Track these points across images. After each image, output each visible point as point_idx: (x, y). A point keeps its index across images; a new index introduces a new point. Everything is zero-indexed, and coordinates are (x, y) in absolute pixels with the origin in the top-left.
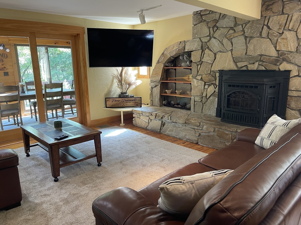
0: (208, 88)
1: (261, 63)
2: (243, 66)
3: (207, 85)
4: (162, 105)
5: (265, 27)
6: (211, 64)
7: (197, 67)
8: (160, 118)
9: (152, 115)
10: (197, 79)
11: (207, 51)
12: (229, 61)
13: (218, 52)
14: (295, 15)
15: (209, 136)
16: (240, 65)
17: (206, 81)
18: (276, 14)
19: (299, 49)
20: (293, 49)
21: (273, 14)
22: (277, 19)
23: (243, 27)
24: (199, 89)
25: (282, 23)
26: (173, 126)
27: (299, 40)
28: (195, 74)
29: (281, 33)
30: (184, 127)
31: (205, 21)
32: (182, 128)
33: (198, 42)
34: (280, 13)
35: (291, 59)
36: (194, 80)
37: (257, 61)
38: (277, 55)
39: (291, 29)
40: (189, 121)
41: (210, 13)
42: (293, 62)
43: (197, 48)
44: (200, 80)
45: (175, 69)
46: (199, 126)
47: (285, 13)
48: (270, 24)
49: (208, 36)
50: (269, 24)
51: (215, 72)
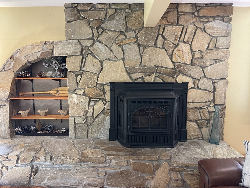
0: (95, 105)
1: (157, 75)
2: (138, 77)
3: (94, 102)
4: (14, 134)
5: (160, 36)
6: (97, 75)
7: (76, 77)
8: (28, 162)
9: (10, 160)
10: (77, 94)
11: (90, 57)
12: (121, 71)
13: (106, 60)
14: (189, 27)
15: (121, 173)
16: (135, 76)
17: (92, 96)
18: (171, 24)
19: (194, 62)
20: (189, 62)
21: (168, 24)
22: (173, 30)
23: (136, 34)
24: (81, 107)
25: (177, 34)
26: (56, 170)
27: (193, 53)
28: (74, 87)
29: (177, 44)
30: (78, 168)
31: (85, 18)
32: (73, 170)
33: (77, 45)
34: (175, 24)
35: (187, 71)
36: (73, 95)
37: (153, 73)
38: (173, 67)
39: (186, 42)
40: (87, 158)
41: (92, 9)
42: (189, 74)
43: (74, 53)
44: (82, 95)
45: (32, 80)
46: (105, 161)
47: (181, 24)
48: (166, 34)
49: (90, 39)
50: (164, 34)
51: (103, 85)
